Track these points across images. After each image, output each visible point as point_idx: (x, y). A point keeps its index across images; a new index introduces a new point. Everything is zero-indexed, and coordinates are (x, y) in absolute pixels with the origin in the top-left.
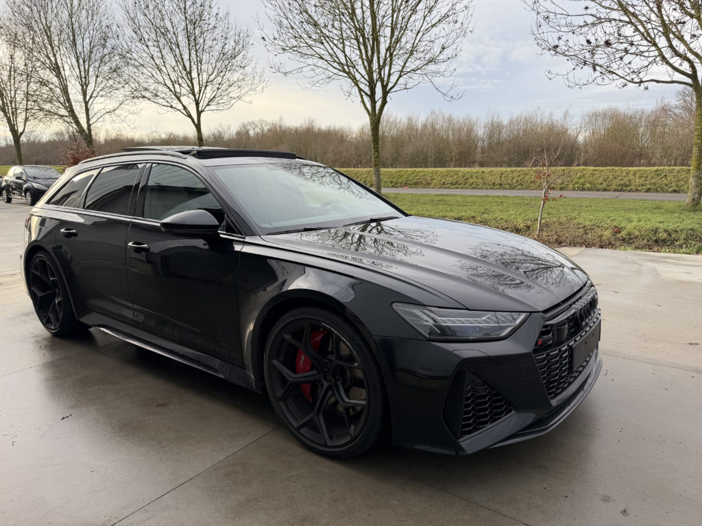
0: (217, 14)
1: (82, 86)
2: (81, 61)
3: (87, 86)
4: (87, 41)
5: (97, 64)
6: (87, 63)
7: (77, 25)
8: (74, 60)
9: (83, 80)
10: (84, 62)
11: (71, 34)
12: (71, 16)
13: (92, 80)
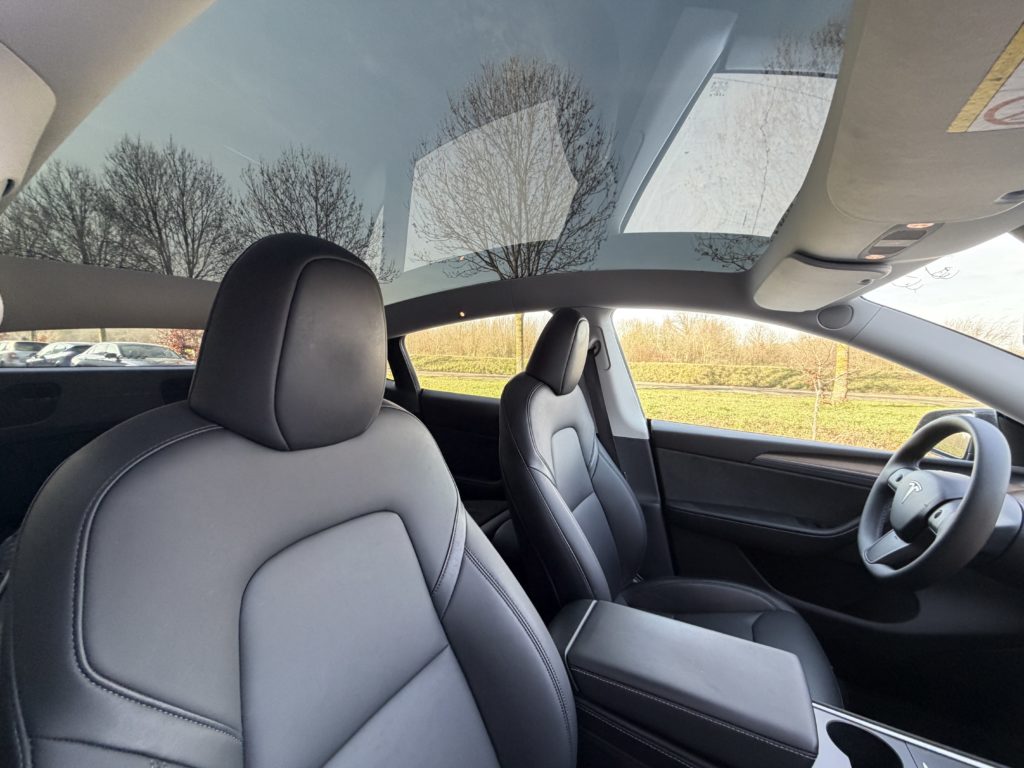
0: (353, 203)
1: (189, 263)
2: (189, 240)
3: (194, 266)
4: (199, 222)
5: (208, 244)
6: (197, 242)
7: (188, 203)
8: (181, 238)
9: (191, 258)
10: (193, 241)
11: (181, 213)
12: (183, 194)
13: (201, 261)
